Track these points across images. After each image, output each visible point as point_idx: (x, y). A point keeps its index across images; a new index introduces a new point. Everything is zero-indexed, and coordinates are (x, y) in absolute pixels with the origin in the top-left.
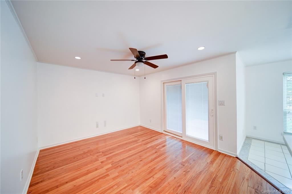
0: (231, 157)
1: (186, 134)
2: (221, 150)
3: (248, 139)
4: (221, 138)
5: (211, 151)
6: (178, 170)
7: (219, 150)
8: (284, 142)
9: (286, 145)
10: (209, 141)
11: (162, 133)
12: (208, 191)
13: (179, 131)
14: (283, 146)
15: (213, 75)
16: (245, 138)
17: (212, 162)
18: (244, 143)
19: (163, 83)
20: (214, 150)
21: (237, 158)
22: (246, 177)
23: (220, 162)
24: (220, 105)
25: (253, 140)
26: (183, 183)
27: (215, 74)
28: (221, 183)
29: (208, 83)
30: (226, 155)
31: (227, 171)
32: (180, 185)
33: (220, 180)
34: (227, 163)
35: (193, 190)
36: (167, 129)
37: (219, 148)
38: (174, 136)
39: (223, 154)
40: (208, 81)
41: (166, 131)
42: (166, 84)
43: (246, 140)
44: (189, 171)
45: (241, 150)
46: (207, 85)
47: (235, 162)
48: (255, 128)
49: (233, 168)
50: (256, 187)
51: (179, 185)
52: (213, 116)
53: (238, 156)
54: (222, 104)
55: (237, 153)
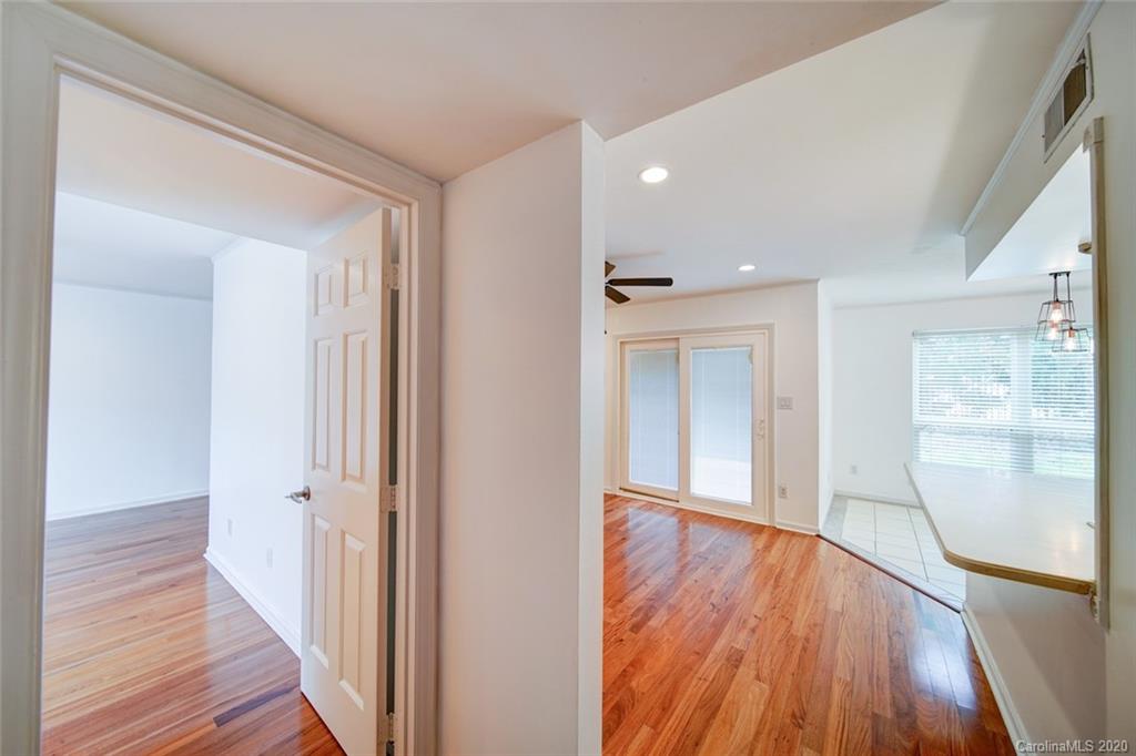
0: (805, 536)
1: (692, 491)
2: (782, 524)
3: (839, 498)
4: (783, 491)
5: (759, 529)
6: (697, 569)
7: (778, 524)
8: (917, 500)
9: (922, 507)
10: (753, 504)
11: (616, 496)
12: (772, 593)
13: (670, 486)
14: (912, 511)
15: (766, 331)
16: (832, 496)
17: (768, 548)
18: (831, 508)
19: (621, 343)
20: (764, 526)
21: (818, 536)
22: (841, 566)
23: (784, 546)
24: (782, 407)
25: (850, 502)
26: (716, 587)
27: (770, 327)
28: (795, 580)
29: (752, 350)
30: (794, 534)
31: (802, 562)
32: (712, 591)
33: (792, 575)
34: (798, 547)
35: (741, 595)
36: (631, 480)
37: (777, 520)
38: (653, 501)
39: (787, 532)
40: (752, 346)
41: (625, 490)
42: (627, 347)
43: (833, 500)
44: (722, 568)
45: (826, 522)
46: (751, 357)
47: (816, 544)
48: (854, 470)
49: (814, 554)
50: (860, 579)
51: (709, 590)
52: (763, 436)
53: (822, 534)
54: (786, 404)
55: (817, 525)
